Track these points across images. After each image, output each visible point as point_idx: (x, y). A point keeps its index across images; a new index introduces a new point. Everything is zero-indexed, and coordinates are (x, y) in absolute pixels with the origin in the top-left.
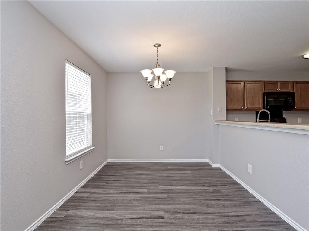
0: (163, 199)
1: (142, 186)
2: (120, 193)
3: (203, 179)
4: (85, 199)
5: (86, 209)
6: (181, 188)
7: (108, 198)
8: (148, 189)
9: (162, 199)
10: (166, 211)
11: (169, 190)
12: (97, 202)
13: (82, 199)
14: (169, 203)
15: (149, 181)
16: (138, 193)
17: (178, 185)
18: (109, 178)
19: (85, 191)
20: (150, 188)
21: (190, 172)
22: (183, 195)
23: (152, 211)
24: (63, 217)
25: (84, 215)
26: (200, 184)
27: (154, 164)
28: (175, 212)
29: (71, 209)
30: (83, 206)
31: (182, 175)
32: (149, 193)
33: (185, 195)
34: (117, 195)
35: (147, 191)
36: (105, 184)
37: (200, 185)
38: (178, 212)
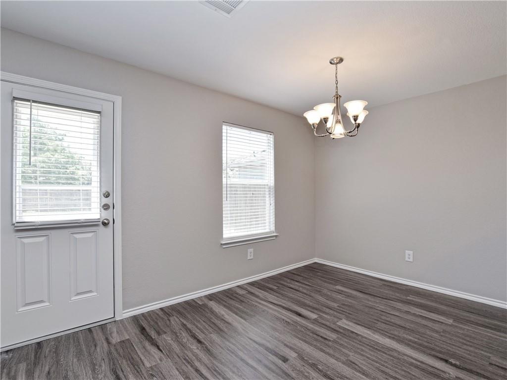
0: (323, 340)
1: (316, 309)
2: (278, 305)
3: (465, 347)
4: (237, 296)
5: (225, 306)
6: (381, 339)
7: (258, 305)
8: (321, 317)
9: (321, 339)
10: (301, 357)
11: (353, 332)
12: (243, 304)
13: (235, 295)
14: (324, 349)
15: (338, 306)
16: (300, 315)
17: (380, 333)
18: (290, 283)
19: (246, 288)
20: (324, 315)
21: (450, 321)
22: (366, 352)
23: (285, 345)
24: (200, 303)
25: (217, 311)
26: (440, 352)
27: (385, 283)
28: (314, 366)
29: (214, 301)
30: (226, 302)
31: (419, 320)
32: (315, 321)
33: (372, 353)
34: (271, 306)
35: (316, 318)
36: (275, 288)
37: (433, 353)
38: (317, 368)
